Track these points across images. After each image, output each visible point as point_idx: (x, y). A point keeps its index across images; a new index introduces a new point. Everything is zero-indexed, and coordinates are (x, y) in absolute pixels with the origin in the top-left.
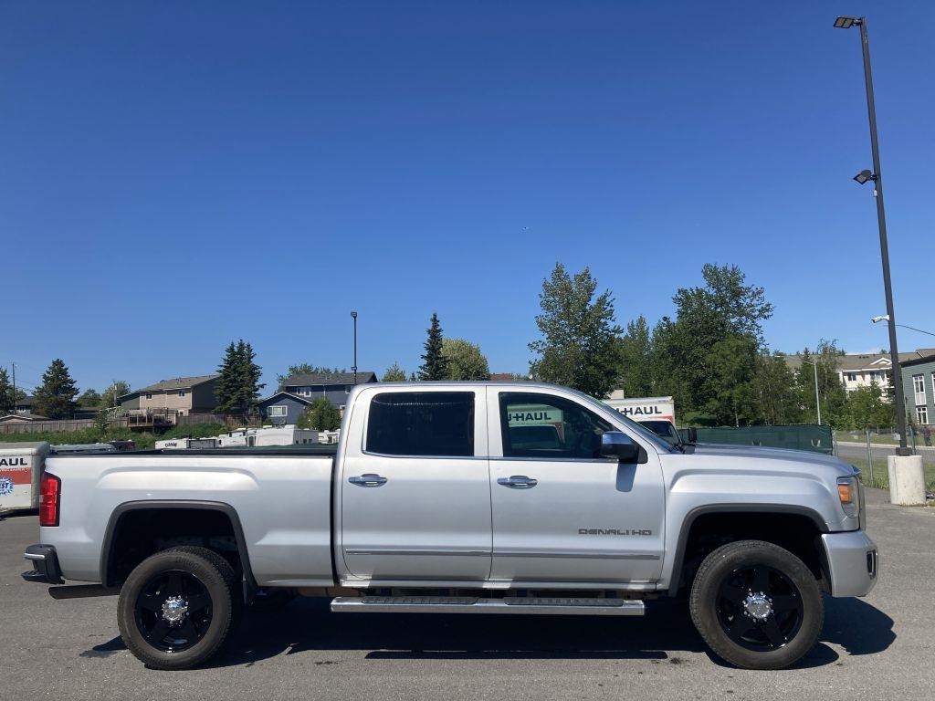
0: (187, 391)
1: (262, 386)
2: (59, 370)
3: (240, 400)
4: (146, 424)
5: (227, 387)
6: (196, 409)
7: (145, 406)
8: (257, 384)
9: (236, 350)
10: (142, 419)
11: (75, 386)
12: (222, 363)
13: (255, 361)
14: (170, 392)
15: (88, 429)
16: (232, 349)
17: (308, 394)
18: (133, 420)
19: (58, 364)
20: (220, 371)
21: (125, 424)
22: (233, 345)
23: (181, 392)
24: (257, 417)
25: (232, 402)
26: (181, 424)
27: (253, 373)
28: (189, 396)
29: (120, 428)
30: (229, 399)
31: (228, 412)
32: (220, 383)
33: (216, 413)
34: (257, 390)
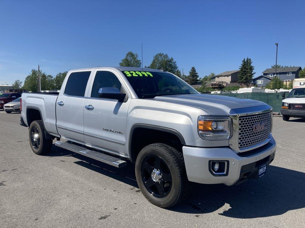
0: (230, 75)
1: (254, 73)
2: (193, 70)
3: (247, 78)
4: (216, 86)
5: (242, 74)
6: (232, 81)
7: (217, 80)
8: (252, 72)
9: (246, 61)
11: (198, 75)
12: (241, 66)
13: (252, 65)
14: (224, 76)
15: (200, 88)
16: (244, 61)
17: (272, 76)
18: (212, 85)
19: (193, 68)
20: (240, 69)
21: (210, 86)
22: (245, 59)
23: (228, 76)
24: (252, 84)
25: (243, 79)
26: (227, 86)
27: (251, 69)
28: (230, 77)
29: (209, 88)
30: (243, 78)
31: (242, 82)
32: (240, 73)
33: (238, 83)
34: (253, 75)
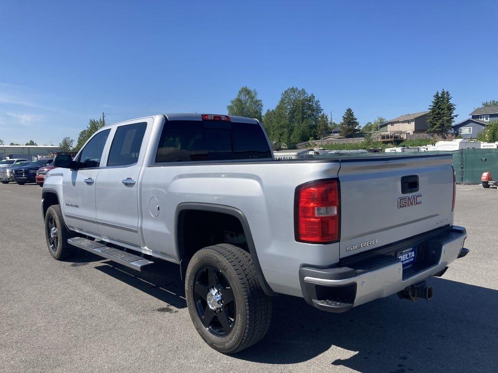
0: (412, 121)
1: (456, 116)
2: (350, 113)
3: (442, 125)
4: (390, 140)
5: (434, 117)
6: (416, 131)
7: (390, 130)
8: (452, 115)
9: (440, 95)
10: (388, 137)
11: (357, 121)
12: (432, 104)
13: (451, 101)
14: (403, 122)
15: (362, 142)
16: (437, 95)
17: (487, 119)
18: (383, 137)
19: (349, 110)
20: (430, 109)
21: (380, 140)
23: (408, 122)
24: (452, 134)
25: (437, 126)
27: (450, 108)
28: (413, 124)
29: (377, 142)
30: (435, 124)
31: (435, 132)
32: (430, 116)
33: (427, 133)
34: (453, 118)
